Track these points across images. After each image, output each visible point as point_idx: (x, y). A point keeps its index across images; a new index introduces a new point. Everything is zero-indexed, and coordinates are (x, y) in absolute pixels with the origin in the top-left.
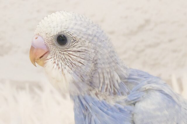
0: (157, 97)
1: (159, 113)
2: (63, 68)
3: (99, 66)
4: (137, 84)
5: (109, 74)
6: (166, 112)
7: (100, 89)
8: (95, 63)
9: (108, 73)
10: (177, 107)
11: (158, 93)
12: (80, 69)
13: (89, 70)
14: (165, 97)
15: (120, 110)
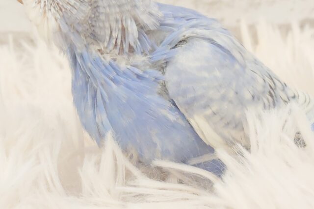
0: (204, 49)
1: (205, 74)
2: (47, 9)
3: (101, 10)
4: (172, 31)
5: (120, 22)
6: (218, 74)
7: (106, 44)
8: (95, 5)
9: (117, 21)
10: (237, 66)
11: (206, 44)
12: (69, 14)
13: (82, 17)
14: (218, 49)
15: (138, 76)
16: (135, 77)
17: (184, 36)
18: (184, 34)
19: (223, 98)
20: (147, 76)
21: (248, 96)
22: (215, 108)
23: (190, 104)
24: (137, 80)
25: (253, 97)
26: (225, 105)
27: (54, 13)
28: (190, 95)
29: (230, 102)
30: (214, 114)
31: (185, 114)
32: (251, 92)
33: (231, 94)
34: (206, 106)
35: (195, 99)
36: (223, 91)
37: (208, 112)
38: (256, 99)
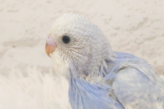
2: (64, 59)
15: (99, 88)
16: (97, 88)
17: (122, 66)
18: (123, 65)
19: (141, 97)
20: (103, 88)
21: (155, 97)
22: (137, 102)
23: (124, 99)
24: (98, 90)
25: (158, 99)
26: (142, 101)
27: (68, 61)
28: (125, 95)
29: (145, 99)
30: (137, 105)
31: (122, 104)
32: (157, 96)
33: (146, 96)
34: (133, 100)
35: (127, 97)
36: (141, 94)
37: (134, 103)
38: (159, 99)
